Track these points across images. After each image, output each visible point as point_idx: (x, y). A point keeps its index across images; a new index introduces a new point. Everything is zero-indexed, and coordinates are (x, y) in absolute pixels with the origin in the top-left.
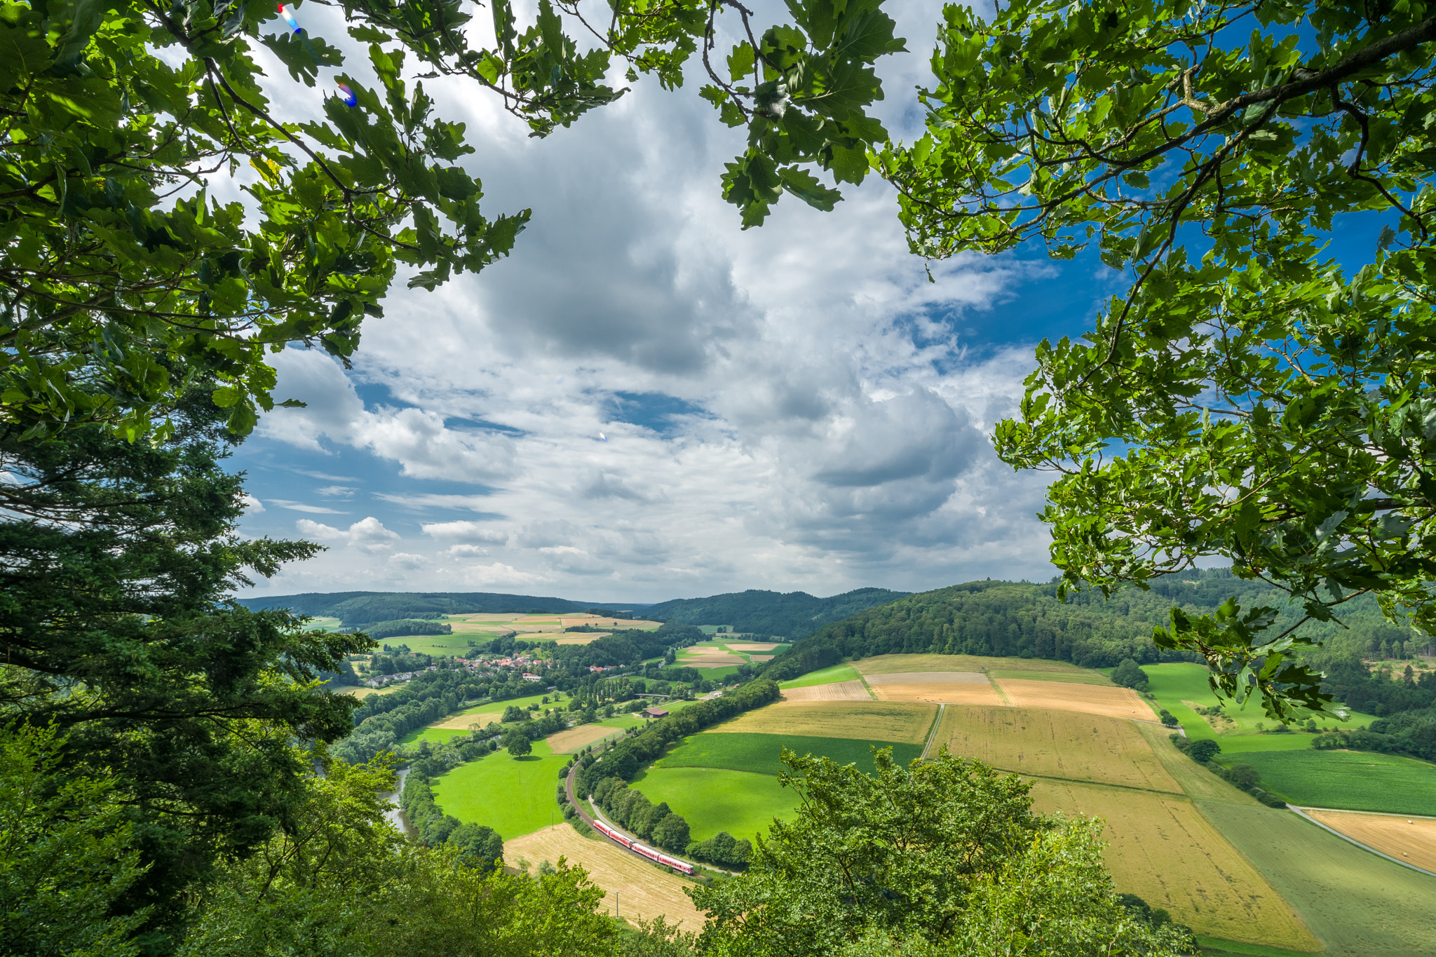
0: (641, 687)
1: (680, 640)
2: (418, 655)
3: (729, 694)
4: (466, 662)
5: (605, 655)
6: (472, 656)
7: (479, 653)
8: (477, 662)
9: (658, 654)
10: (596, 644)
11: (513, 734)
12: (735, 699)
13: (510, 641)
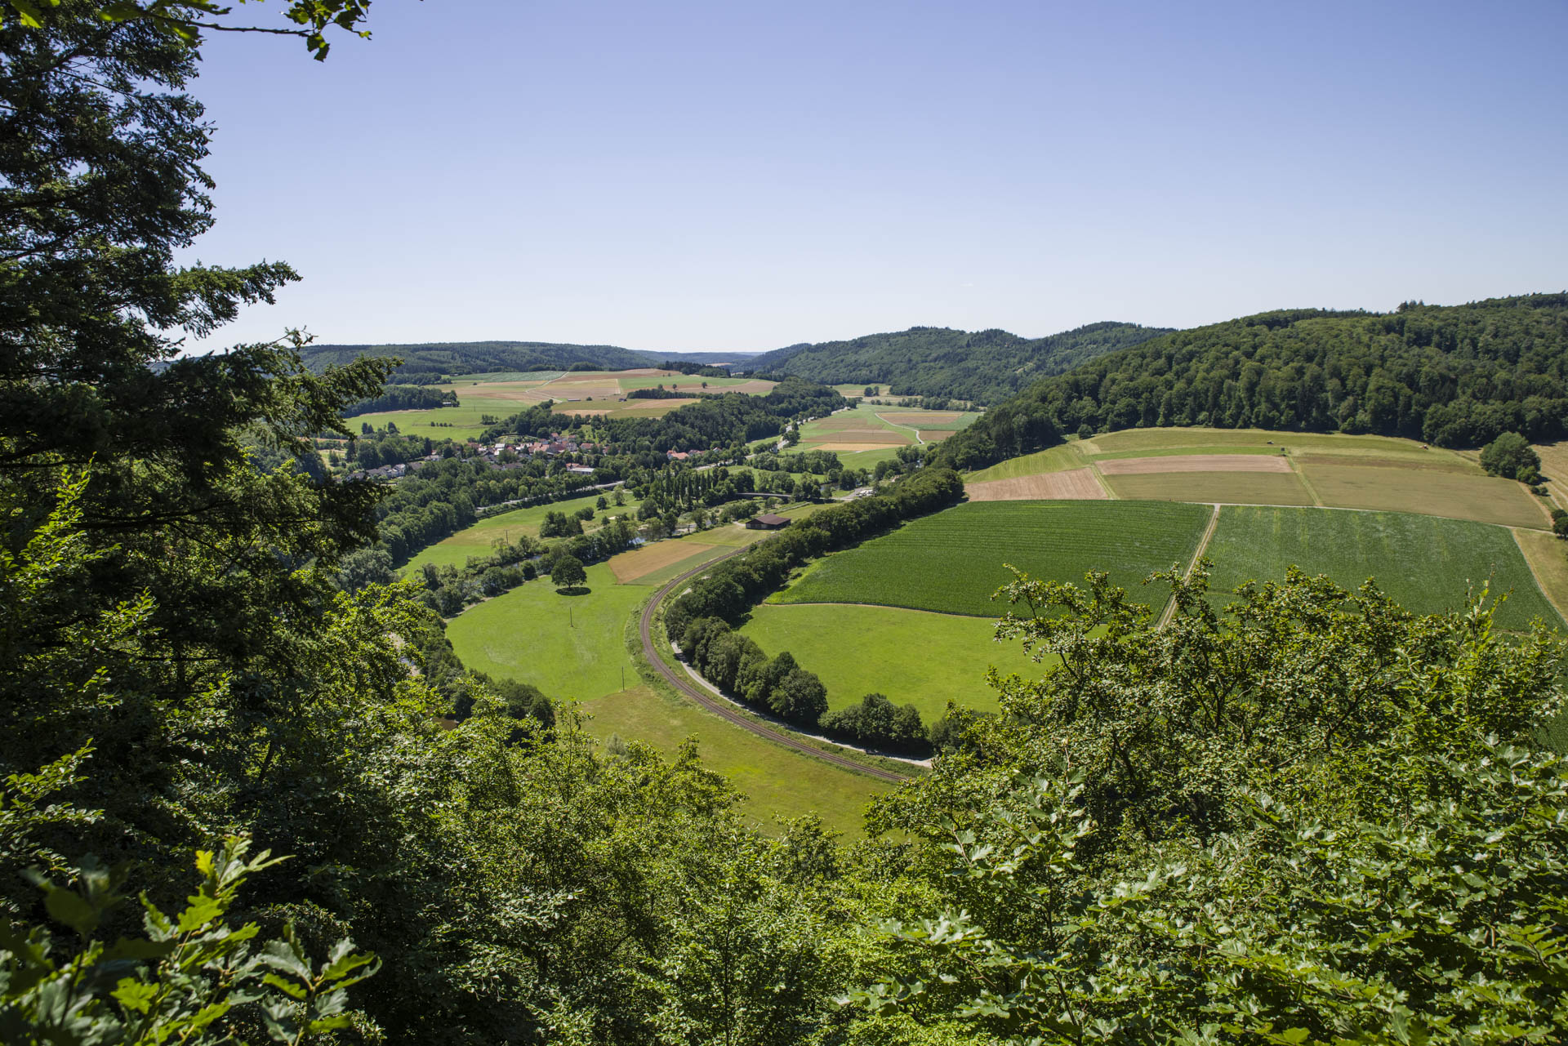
0: (746, 482)
1: (805, 408)
2: (412, 438)
3: (884, 491)
4: (482, 449)
5: (690, 433)
6: (489, 440)
7: (499, 433)
8: (499, 448)
9: (774, 430)
10: (675, 417)
11: (557, 554)
12: (894, 499)
13: (543, 414)
